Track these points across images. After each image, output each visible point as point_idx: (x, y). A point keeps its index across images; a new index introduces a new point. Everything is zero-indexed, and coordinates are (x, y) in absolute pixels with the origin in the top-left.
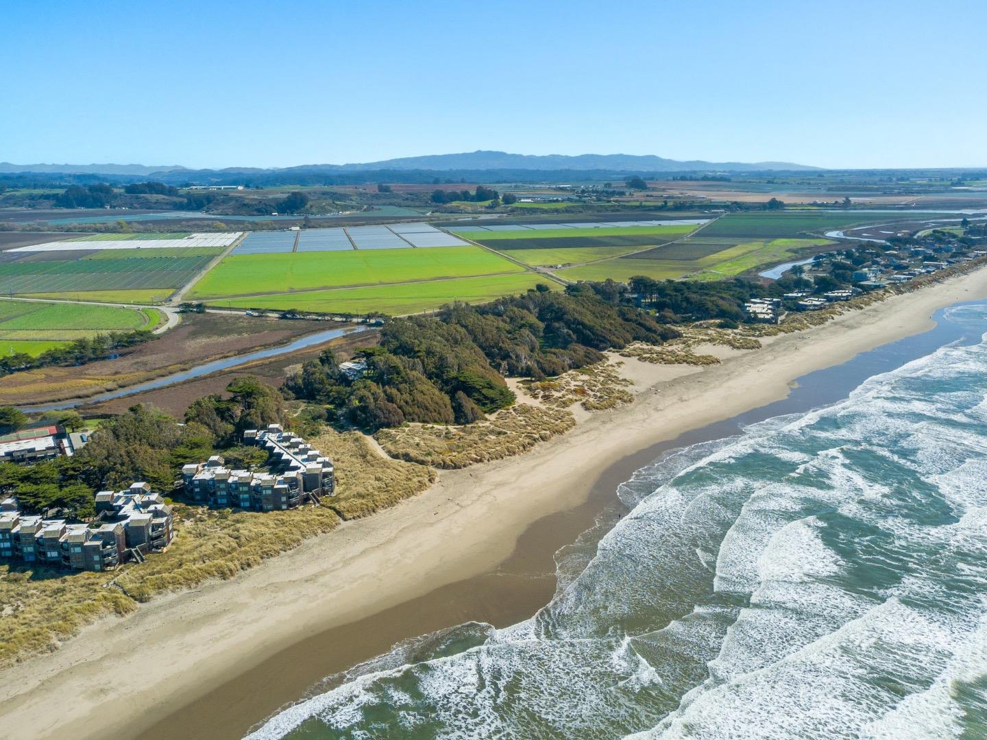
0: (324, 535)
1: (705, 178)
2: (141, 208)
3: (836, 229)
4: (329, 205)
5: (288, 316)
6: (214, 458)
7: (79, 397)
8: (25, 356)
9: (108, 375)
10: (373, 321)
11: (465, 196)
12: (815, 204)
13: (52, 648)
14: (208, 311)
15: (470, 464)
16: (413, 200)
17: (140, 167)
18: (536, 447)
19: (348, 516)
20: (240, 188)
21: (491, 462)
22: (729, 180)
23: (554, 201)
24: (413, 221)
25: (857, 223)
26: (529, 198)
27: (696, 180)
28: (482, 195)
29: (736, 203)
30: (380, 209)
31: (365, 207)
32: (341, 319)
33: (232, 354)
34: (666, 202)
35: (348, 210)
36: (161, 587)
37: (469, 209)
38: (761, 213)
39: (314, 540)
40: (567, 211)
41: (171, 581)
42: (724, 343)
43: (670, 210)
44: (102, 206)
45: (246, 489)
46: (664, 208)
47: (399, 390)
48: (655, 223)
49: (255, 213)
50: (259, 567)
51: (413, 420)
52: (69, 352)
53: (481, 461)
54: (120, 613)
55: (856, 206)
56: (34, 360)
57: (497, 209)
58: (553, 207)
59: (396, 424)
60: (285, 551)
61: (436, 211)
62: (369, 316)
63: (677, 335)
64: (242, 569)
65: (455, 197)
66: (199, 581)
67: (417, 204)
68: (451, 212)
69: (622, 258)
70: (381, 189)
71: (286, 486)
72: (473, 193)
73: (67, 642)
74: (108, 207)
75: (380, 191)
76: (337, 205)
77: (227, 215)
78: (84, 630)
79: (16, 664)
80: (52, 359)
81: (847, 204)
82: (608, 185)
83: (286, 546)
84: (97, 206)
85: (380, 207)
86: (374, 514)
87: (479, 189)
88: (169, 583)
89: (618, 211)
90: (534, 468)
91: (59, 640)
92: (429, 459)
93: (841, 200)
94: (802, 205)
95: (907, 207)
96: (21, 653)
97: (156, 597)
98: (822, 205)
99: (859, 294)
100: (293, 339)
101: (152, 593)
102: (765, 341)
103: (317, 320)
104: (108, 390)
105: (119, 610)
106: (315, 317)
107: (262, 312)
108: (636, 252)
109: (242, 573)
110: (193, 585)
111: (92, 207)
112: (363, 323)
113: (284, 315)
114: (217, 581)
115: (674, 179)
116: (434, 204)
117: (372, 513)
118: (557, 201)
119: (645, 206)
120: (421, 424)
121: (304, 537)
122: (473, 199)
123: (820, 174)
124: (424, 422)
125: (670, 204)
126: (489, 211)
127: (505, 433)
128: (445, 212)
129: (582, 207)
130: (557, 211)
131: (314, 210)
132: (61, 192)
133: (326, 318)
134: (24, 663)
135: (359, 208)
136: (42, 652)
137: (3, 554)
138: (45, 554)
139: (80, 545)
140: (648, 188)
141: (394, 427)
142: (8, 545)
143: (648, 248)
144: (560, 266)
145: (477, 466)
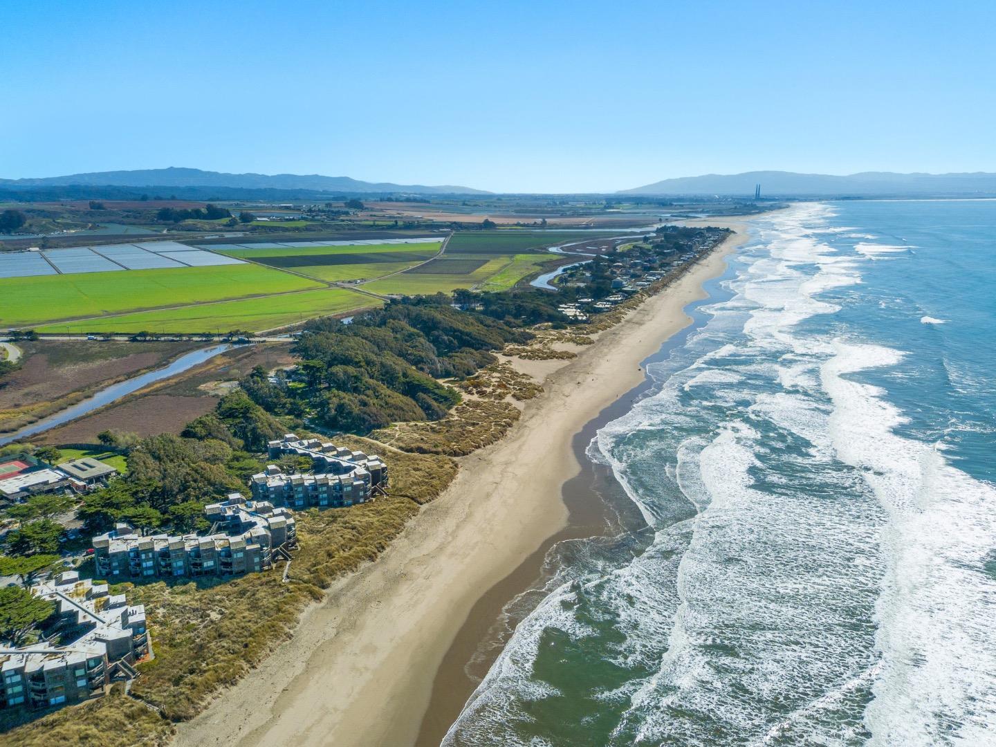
0: (416, 517)
1: (408, 200)
3: (554, 246)
4: (50, 223)
5: (139, 338)
6: (271, 467)
9: (9, 408)
10: (235, 339)
11: (197, 214)
12: (518, 224)
13: (289, 636)
14: (41, 338)
15: (473, 450)
16: (135, 217)
18: (509, 432)
19: (422, 500)
21: (487, 446)
22: (428, 202)
23: (290, 220)
24: (159, 240)
25: (565, 241)
26: (264, 217)
27: (402, 201)
28: (214, 214)
29: (455, 223)
30: (105, 227)
31: (90, 225)
32: (200, 339)
33: (121, 378)
34: (396, 222)
35: (72, 229)
36: (330, 574)
37: (207, 227)
38: (479, 232)
39: (412, 522)
40: (307, 229)
41: (334, 568)
42: (568, 341)
43: (400, 229)
45: (325, 489)
47: (366, 395)
50: (391, 548)
51: (396, 421)
53: (479, 447)
54: (318, 599)
55: (551, 226)
57: (236, 227)
58: (294, 226)
59: (386, 425)
60: (398, 533)
61: (173, 229)
62: (231, 334)
63: (533, 337)
64: (379, 551)
65: (186, 215)
66: (356, 565)
67: (143, 222)
68: (189, 230)
69: (404, 272)
70: (93, 205)
71: (362, 482)
72: (204, 210)
73: (297, 629)
75: (91, 208)
76: (58, 223)
78: (301, 616)
79: (271, 654)
81: (544, 223)
82: (328, 205)
83: (396, 529)
85: (107, 225)
87: (209, 207)
88: (334, 570)
89: (354, 229)
90: (520, 447)
92: (440, 449)
93: (539, 221)
94: (508, 225)
95: (587, 227)
96: (269, 643)
97: (333, 582)
98: (524, 225)
99: (627, 298)
100: (171, 360)
101: (328, 579)
102: (594, 337)
103: (173, 341)
104: (31, 422)
106: (171, 338)
107: (108, 337)
108: (411, 267)
109: (382, 553)
110: (354, 569)
112: (225, 341)
113: (134, 338)
114: (370, 562)
115: (382, 200)
116: (162, 221)
118: (293, 220)
119: (378, 226)
120: (404, 423)
121: (403, 521)
122: (205, 217)
123: (500, 198)
124: (405, 421)
125: (400, 223)
126: (227, 228)
127: (478, 424)
128: (182, 230)
129: (321, 225)
130: (297, 229)
131: (34, 229)
133: (184, 338)
134: (280, 651)
135: (84, 227)
136: (284, 641)
137: (145, 573)
138: (201, 565)
139: (243, 550)
140: (366, 208)
141: (384, 427)
142: (150, 563)
143: (419, 263)
144: (359, 281)
145: (478, 451)
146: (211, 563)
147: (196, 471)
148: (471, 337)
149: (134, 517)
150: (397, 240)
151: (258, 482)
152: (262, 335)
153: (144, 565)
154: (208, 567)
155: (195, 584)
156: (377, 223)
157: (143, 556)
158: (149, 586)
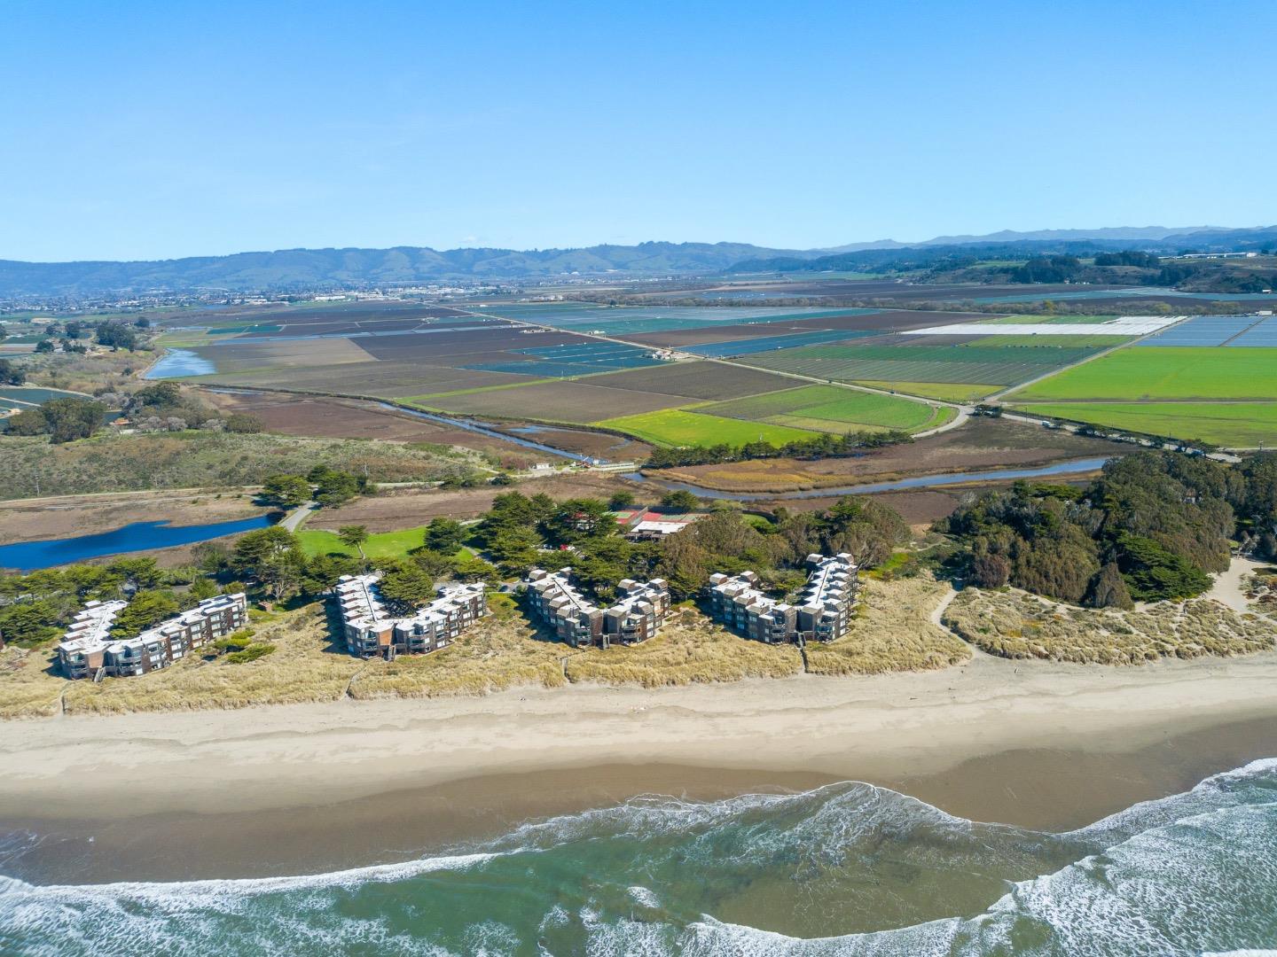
0: (771, 678)
2: (1104, 283)
5: (1087, 431)
6: (747, 573)
7: (771, 492)
8: (767, 445)
9: (820, 474)
13: (482, 694)
14: (1004, 416)
15: (1028, 657)
17: (1160, 229)
18: (1154, 663)
19: (814, 668)
20: (1250, 255)
21: (1063, 662)
32: (1148, 444)
36: (591, 675)
39: (758, 680)
41: (601, 672)
44: (1061, 281)
47: (1033, 545)
49: (1237, 290)
50: (683, 687)
51: (1020, 586)
52: (809, 446)
53: (1047, 657)
54: (546, 685)
56: (773, 450)
59: (991, 585)
60: (719, 681)
62: (1185, 444)
64: (666, 684)
66: (623, 681)
71: (771, 618)
73: (496, 694)
74: (1067, 282)
77: (1199, 292)
78: (513, 688)
80: (792, 451)
83: (722, 677)
84: (1056, 281)
86: (842, 676)
88: (599, 673)
91: (491, 690)
92: (979, 636)
97: (583, 682)
100: (1055, 461)
103: (1118, 441)
104: (802, 489)
105: (548, 683)
106: (1117, 437)
107: (1062, 424)
109: (665, 687)
110: (616, 683)
111: (1050, 282)
113: (1083, 430)
114: (637, 686)
117: (841, 674)
120: (1024, 592)
121: (748, 674)
124: (1032, 591)
127: (1128, 633)
132: (1022, 264)
133: (1131, 439)
134: (459, 698)
145: (1036, 662)
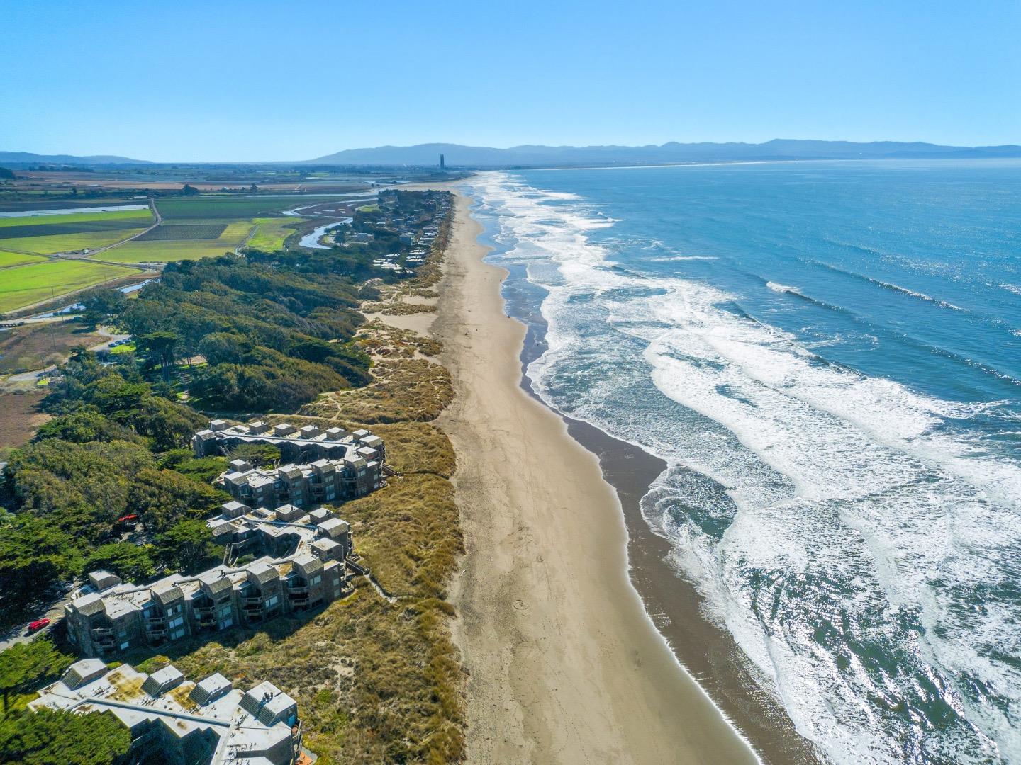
0: (456, 494)
3: (286, 210)
6: (238, 462)
12: (224, 190)
15: (439, 412)
18: (456, 389)
19: (444, 473)
25: (292, 205)
29: (147, 190)
38: (185, 198)
39: (458, 500)
42: (415, 295)
43: (81, 198)
46: (73, 195)
48: (99, 209)
51: (320, 391)
53: (442, 408)
55: (263, 192)
63: (376, 292)
64: (461, 540)
71: (375, 462)
79: (466, 701)
81: (254, 190)
95: (303, 192)
96: (456, 687)
98: (230, 191)
99: (428, 252)
101: (439, 586)
102: (433, 290)
108: (137, 235)
110: (454, 567)
115: (32, 170)
119: (51, 195)
120: (333, 393)
124: (333, 390)
125: (80, 192)
127: (416, 384)
136: (465, 679)
137: (173, 637)
138: (261, 605)
139: (320, 572)
140: (20, 178)
141: (314, 400)
142: (179, 621)
143: (144, 231)
144: (87, 251)
145: (444, 413)
146: (274, 600)
147: (147, 482)
148: (317, 295)
149: (114, 559)
150: (89, 209)
151: (237, 483)
152: (20, 315)
153: (172, 625)
154: (271, 606)
155: (264, 635)
156: (49, 192)
157: (170, 612)
158: (197, 653)
